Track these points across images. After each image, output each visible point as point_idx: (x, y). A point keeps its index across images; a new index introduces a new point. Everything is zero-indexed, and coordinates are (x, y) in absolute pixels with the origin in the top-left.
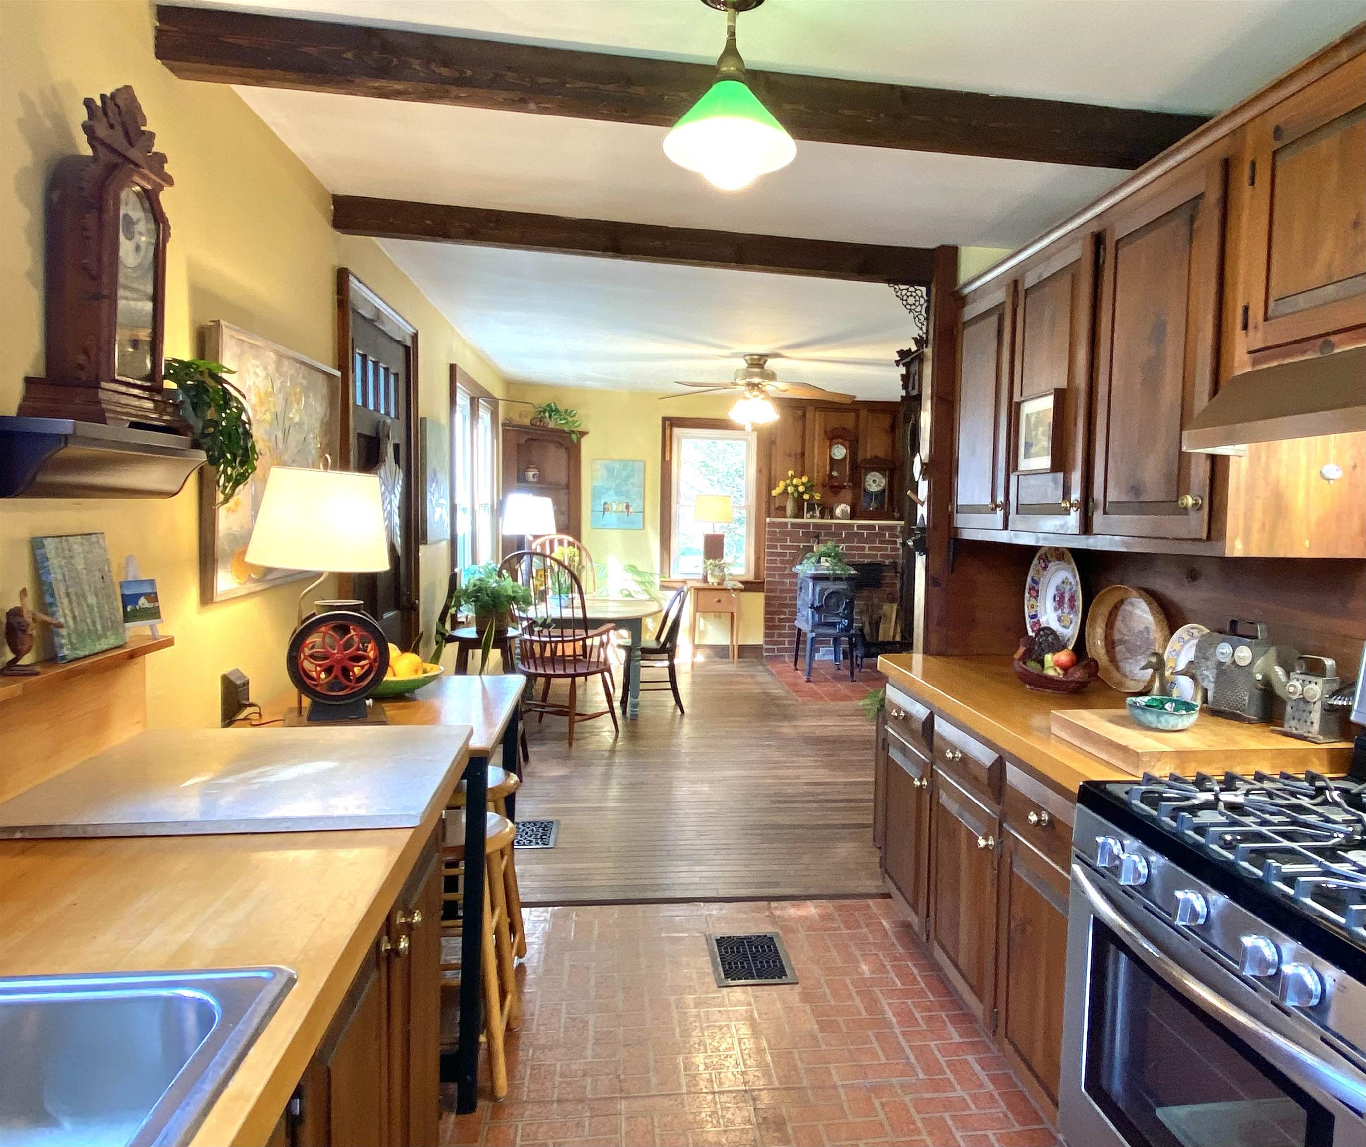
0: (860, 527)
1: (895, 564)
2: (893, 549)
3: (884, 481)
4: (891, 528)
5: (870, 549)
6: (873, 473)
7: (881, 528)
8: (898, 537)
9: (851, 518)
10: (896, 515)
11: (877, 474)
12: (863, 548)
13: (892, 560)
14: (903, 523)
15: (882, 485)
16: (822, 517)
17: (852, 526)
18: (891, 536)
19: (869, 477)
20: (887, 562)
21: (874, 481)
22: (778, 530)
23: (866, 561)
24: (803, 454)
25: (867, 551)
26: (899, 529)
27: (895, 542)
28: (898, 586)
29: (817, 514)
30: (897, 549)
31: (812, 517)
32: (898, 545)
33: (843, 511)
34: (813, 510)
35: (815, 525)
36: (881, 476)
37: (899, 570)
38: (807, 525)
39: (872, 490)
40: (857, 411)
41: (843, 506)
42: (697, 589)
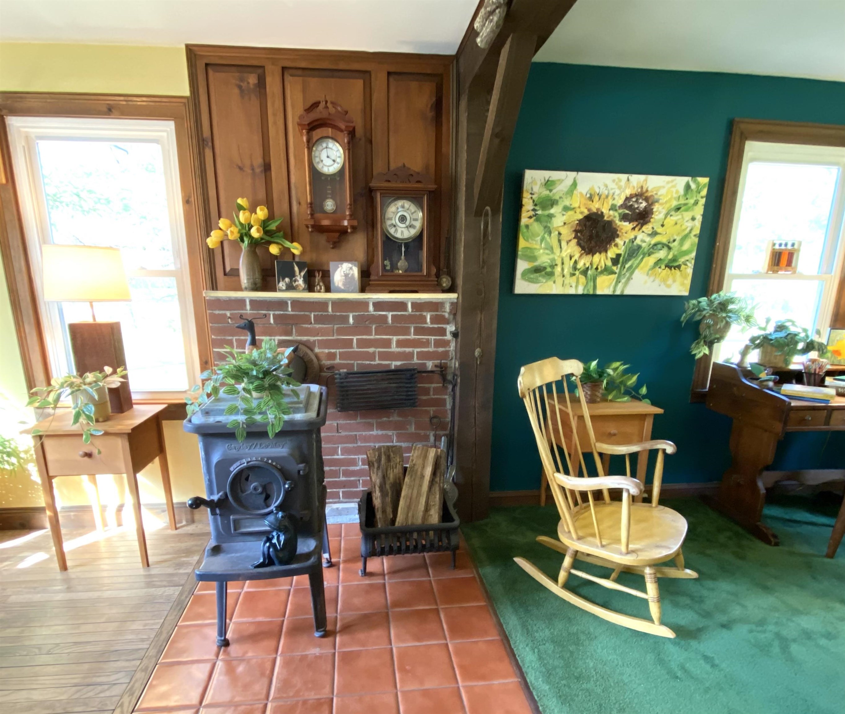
0: (379, 305)
1: (442, 370)
2: (438, 344)
3: (420, 214)
4: (435, 306)
5: (400, 344)
6: (400, 203)
7: (418, 306)
8: (448, 322)
9: (363, 290)
10: (446, 282)
11: (407, 204)
12: (388, 343)
13: (437, 362)
14: (453, 296)
15: (418, 225)
16: (310, 288)
17: (364, 304)
18: (434, 320)
19: (392, 209)
20: (430, 365)
21: (403, 219)
22: (228, 314)
23: (395, 364)
24: (267, 167)
25: (394, 348)
26: (448, 308)
27: (443, 332)
28: (449, 406)
29: (300, 282)
30: (446, 343)
31: (290, 288)
32: (449, 337)
33: (346, 275)
34: (292, 275)
35: (296, 303)
36: (413, 208)
37: (450, 377)
38: (281, 304)
39: (399, 235)
40: (365, 74)
41: (346, 266)
42: (41, 437)
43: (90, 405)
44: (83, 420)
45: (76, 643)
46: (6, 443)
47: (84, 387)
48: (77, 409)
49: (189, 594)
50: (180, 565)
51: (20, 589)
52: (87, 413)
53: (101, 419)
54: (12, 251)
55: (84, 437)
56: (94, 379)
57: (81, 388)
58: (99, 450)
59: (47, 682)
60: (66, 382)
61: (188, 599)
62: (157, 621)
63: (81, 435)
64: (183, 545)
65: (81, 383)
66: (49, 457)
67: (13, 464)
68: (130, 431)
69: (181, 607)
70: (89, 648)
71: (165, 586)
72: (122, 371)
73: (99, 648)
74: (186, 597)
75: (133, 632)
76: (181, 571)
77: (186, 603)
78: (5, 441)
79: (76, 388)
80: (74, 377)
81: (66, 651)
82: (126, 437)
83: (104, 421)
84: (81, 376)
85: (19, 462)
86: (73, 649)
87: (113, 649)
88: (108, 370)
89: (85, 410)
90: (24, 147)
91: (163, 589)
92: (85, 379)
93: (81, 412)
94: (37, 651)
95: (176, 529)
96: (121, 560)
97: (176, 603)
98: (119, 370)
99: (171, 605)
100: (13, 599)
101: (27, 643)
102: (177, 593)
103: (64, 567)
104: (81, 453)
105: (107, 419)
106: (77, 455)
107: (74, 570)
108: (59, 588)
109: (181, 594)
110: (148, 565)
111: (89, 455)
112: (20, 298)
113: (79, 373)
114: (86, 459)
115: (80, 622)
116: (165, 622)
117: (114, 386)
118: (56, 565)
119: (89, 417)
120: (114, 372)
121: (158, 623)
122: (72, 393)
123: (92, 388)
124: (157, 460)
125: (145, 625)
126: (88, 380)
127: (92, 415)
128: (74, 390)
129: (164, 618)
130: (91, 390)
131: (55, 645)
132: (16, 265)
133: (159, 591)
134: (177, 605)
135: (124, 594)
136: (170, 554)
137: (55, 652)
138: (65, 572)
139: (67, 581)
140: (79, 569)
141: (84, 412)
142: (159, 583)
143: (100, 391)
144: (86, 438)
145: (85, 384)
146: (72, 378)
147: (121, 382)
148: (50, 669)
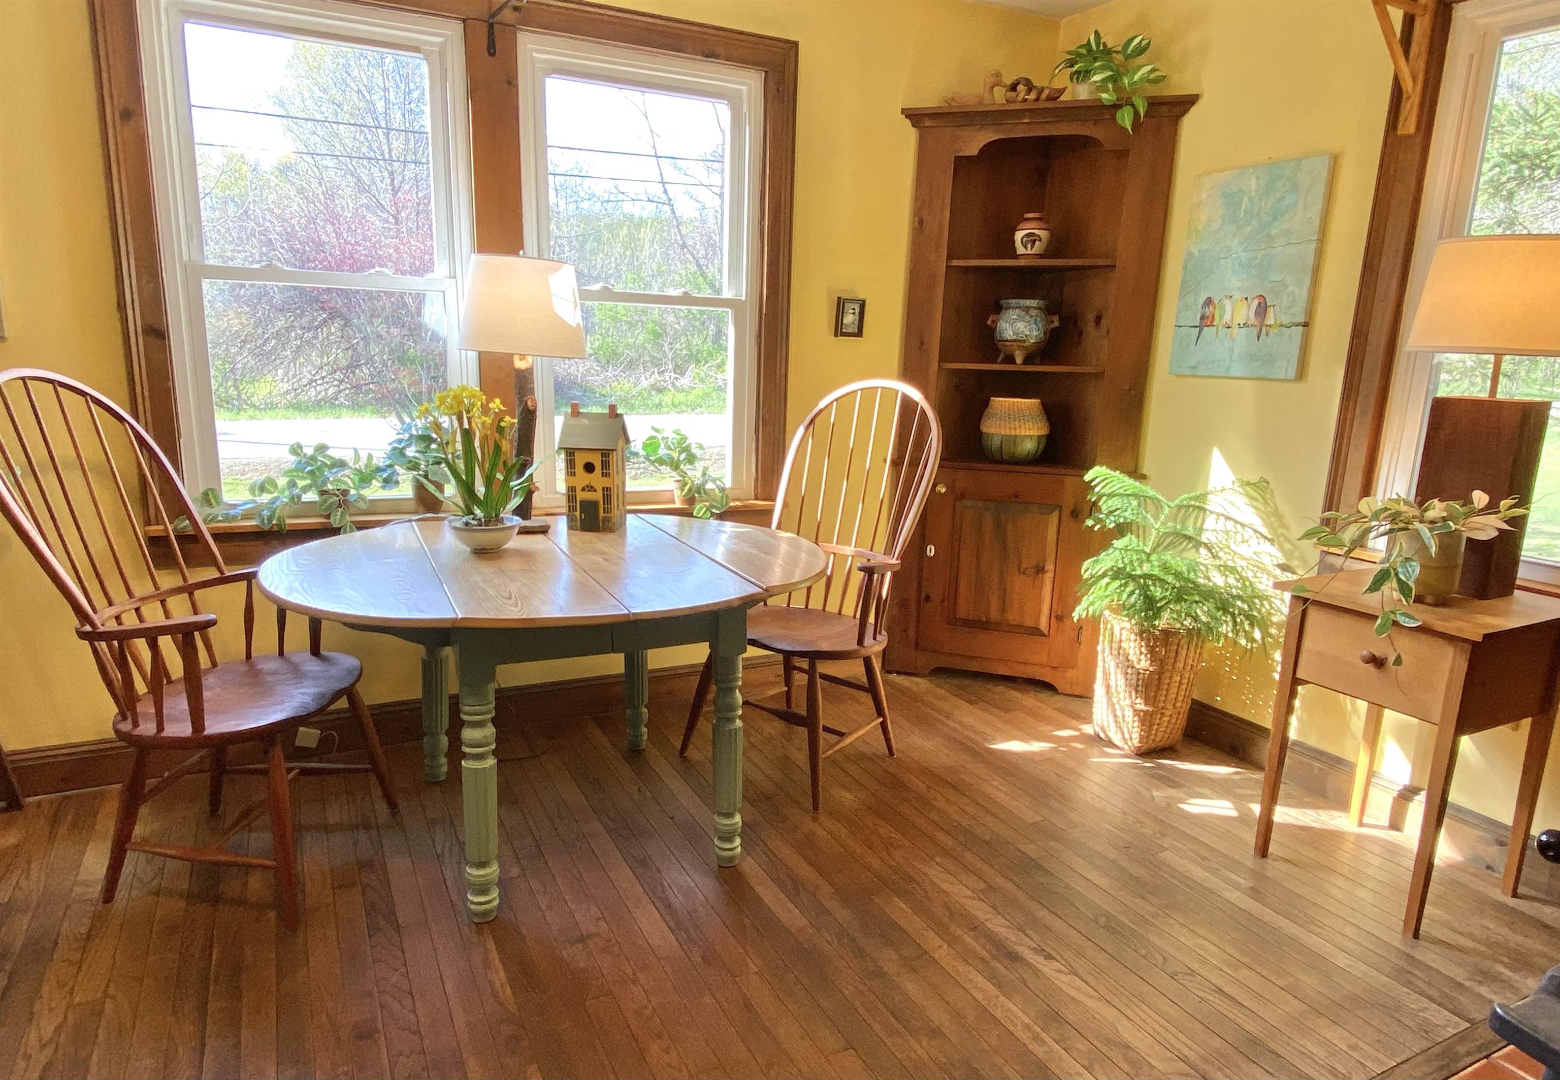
42: (1306, 600)
43: (1413, 564)
44: (1390, 590)
45: (1220, 991)
46: (1256, 601)
47: (1417, 525)
48: (1387, 565)
49: (1480, 1049)
50: (1488, 977)
51: (1184, 848)
52: (1402, 577)
53: (1429, 599)
54: (1384, 259)
55: (1379, 621)
56: (1445, 514)
57: (1410, 527)
58: (1399, 656)
59: (1149, 1021)
60: (1386, 509)
61: (1468, 1060)
62: (1382, 1057)
63: (1376, 617)
64: (1516, 939)
65: (1414, 517)
66: (1307, 644)
67: (1253, 640)
68: (1479, 639)
69: (1448, 1065)
70: (1235, 1014)
71: (1433, 1000)
72: (1511, 508)
73: (1250, 1026)
74: (1469, 1054)
75: (1325, 1043)
76: (1483, 990)
77: (1461, 1065)
78: (1255, 597)
79: (1402, 525)
80: (1406, 503)
81: (1201, 994)
82: (1468, 647)
83: (1436, 605)
84: (1421, 504)
85: (1263, 638)
86: (1211, 998)
87: (1273, 1046)
88: (1480, 498)
89: (1400, 570)
90: (1472, 56)
91: (1425, 1003)
92: (1426, 510)
93: (1393, 573)
94: (1160, 959)
95: (1515, 895)
96: (1362, 893)
97: (1437, 1050)
98: (1504, 503)
99: (1426, 1044)
100: (1167, 856)
101: (1154, 939)
102: (1451, 1031)
103: (1263, 850)
104: (1365, 653)
105: (1442, 602)
106: (1355, 654)
107: (1277, 865)
108: (1242, 881)
109: (1461, 1037)
110: (1416, 935)
111: (1378, 662)
112: (1368, 348)
113: (1419, 498)
114: (1370, 667)
115: (1244, 960)
116: (1398, 1070)
117: (1482, 536)
118: (1251, 838)
119: (1403, 588)
120: (1491, 508)
121: (1382, 1063)
122: (1391, 531)
123: (1430, 530)
124: (1526, 724)
125: (1353, 1048)
126: (1431, 514)
127: (1411, 584)
128: (1395, 527)
129: (1399, 1060)
130: (1429, 534)
131: (1188, 971)
132: (1381, 288)
133: (1414, 1002)
134: (1438, 1056)
135: (1342, 961)
136: (1479, 942)
137: (1182, 982)
138: (1262, 861)
139: (1259, 876)
140: (1285, 867)
141: (1397, 575)
142: (1424, 986)
143: (1448, 540)
144: (1382, 625)
145: (1421, 522)
146: (1402, 503)
147: (1500, 530)
148: (1165, 1006)
